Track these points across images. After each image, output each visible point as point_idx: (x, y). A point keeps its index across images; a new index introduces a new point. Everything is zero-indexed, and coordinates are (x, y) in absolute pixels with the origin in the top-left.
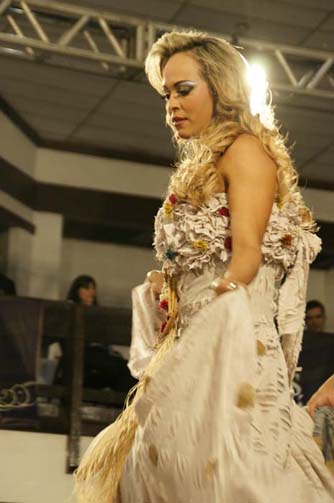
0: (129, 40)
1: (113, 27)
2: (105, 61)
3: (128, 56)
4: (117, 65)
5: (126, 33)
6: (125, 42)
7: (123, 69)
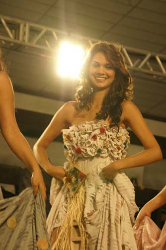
0: (16, 30)
1: (8, 23)
2: (3, 40)
3: (15, 38)
4: (9, 42)
5: (14, 27)
6: (14, 31)
7: (12, 44)
